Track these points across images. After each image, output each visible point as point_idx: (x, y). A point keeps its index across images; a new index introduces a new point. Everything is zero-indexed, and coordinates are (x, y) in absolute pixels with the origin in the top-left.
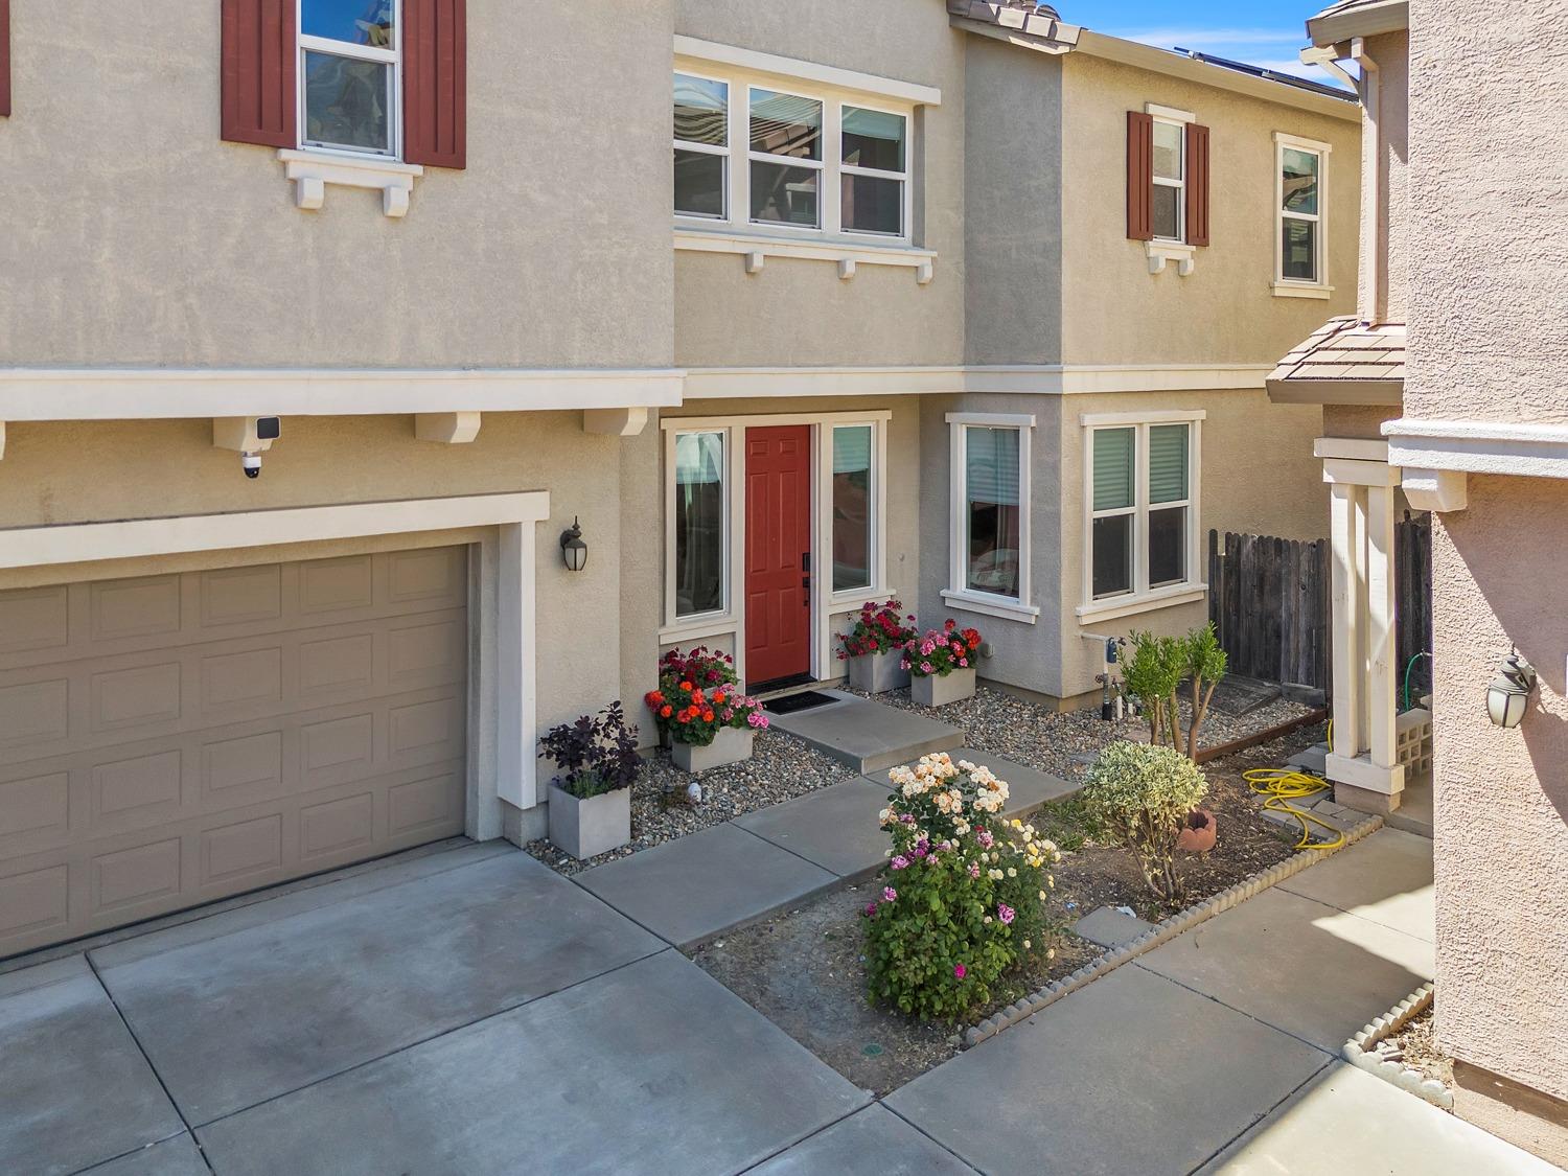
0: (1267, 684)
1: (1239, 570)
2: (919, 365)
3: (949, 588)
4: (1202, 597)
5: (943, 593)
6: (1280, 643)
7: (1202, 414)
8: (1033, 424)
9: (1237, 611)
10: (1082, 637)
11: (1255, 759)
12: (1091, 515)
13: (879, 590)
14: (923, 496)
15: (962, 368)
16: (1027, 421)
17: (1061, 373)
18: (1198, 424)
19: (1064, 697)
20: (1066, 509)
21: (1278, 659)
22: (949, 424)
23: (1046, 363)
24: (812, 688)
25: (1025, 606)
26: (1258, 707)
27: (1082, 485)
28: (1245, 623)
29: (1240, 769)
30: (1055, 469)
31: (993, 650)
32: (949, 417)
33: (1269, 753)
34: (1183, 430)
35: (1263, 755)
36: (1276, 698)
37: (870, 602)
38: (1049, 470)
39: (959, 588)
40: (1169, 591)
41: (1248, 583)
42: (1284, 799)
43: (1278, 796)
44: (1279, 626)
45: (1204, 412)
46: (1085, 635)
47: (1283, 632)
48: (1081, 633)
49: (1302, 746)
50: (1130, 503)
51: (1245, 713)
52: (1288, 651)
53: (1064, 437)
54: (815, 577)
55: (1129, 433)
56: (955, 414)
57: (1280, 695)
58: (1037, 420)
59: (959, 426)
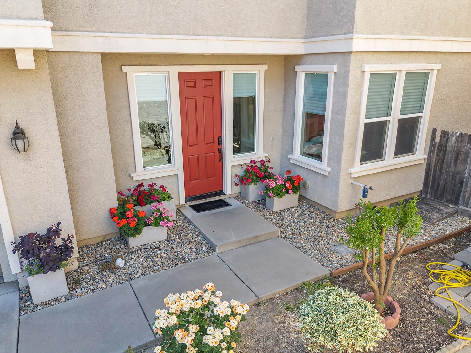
0: (450, 206)
1: (446, 149)
2: (276, 38)
3: (292, 154)
4: (423, 161)
5: (290, 156)
6: (462, 187)
7: (439, 66)
8: (335, 70)
9: (441, 170)
10: (352, 183)
11: (436, 252)
12: (363, 121)
13: (259, 155)
14: (284, 109)
15: (303, 40)
16: (332, 69)
17: (353, 38)
18: (435, 72)
19: (338, 212)
20: (349, 118)
21: (459, 195)
22: (296, 71)
23: (345, 34)
24: (222, 197)
25: (323, 166)
26: (443, 219)
27: (360, 105)
28: (444, 176)
29: (426, 261)
30: (345, 95)
31: (309, 185)
32: (297, 68)
33: (445, 249)
34: (426, 75)
35: (441, 250)
36: (454, 214)
37: (253, 160)
38: (341, 96)
39: (297, 155)
40: (405, 159)
41: (450, 156)
42: (448, 289)
43: (445, 287)
44: (463, 179)
45: (440, 65)
46: (354, 182)
47: (464, 183)
48: (351, 181)
49: (464, 245)
50: (388, 114)
51: (436, 222)
52: (465, 192)
53: (351, 77)
54: (224, 148)
55: (393, 76)
56: (299, 66)
57: (457, 212)
58: (338, 68)
59: (301, 73)
